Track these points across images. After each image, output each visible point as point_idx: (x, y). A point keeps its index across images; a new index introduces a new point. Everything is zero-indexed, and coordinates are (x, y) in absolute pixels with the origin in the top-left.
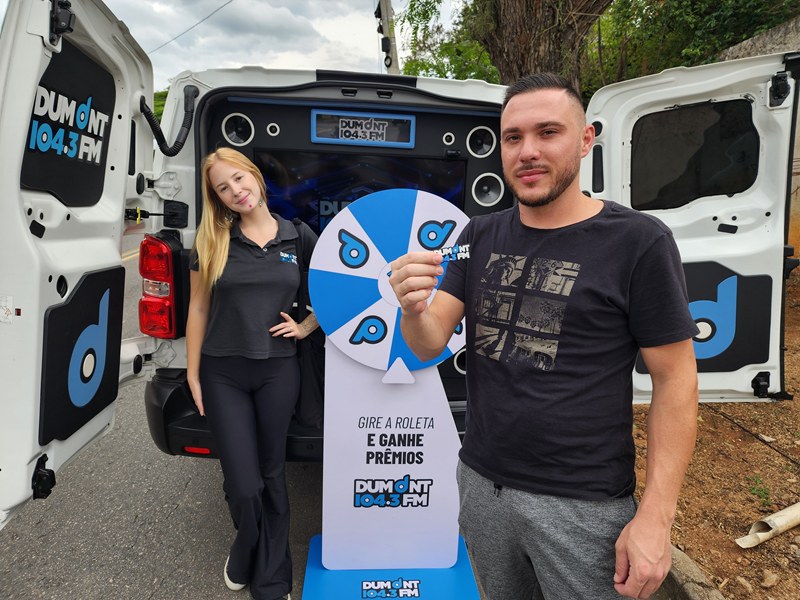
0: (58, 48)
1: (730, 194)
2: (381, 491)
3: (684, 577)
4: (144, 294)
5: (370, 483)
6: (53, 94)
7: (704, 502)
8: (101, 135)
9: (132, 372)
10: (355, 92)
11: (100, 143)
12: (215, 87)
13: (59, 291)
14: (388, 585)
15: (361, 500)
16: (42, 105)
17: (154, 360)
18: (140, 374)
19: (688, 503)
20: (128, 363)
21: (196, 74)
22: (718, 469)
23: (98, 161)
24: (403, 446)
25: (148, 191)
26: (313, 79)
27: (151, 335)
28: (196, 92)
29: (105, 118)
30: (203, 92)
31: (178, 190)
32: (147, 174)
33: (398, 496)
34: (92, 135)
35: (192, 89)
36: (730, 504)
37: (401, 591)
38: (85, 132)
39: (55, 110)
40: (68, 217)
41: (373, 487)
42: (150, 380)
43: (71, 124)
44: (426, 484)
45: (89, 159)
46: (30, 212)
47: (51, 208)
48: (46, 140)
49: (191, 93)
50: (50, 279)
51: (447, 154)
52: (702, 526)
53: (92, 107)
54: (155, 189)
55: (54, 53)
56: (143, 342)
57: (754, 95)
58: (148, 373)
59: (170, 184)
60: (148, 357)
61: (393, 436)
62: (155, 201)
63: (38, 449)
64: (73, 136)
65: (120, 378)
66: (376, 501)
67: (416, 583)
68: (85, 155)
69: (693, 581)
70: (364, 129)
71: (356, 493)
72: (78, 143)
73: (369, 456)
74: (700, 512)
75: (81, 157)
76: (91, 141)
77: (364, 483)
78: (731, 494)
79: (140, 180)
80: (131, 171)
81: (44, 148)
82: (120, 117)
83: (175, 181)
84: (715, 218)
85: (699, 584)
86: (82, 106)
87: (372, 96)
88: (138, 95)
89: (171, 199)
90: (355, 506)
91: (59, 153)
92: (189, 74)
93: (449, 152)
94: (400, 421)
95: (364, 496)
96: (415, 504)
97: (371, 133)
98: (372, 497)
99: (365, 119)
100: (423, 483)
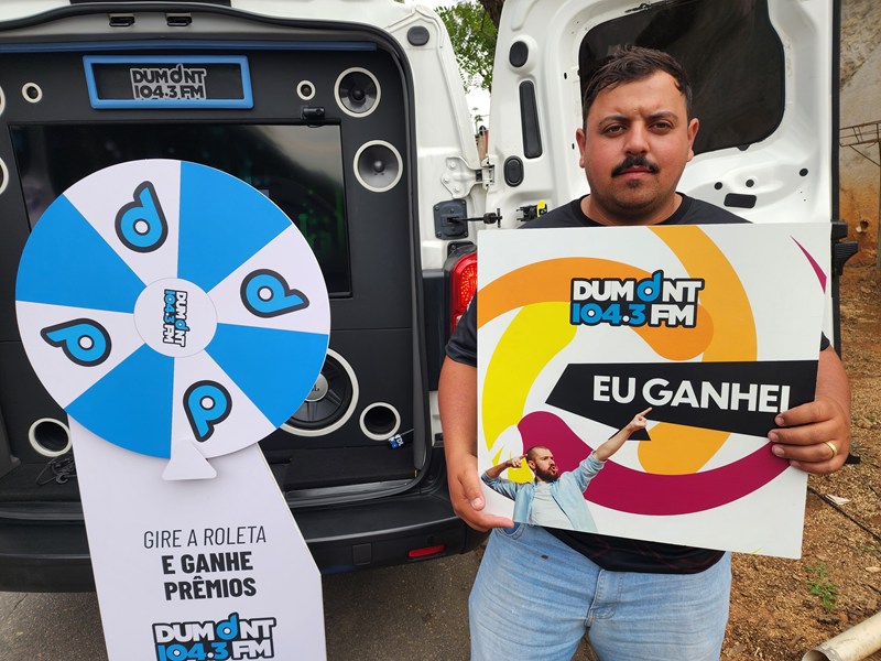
1: (743, 146)
5: (177, 627)
10: (131, 20)
15: (166, 652)
24: (220, 570)
33: (225, 644)
41: (183, 633)
44: (266, 624)
51: (304, 113)
66: (191, 654)
71: (157, 644)
73: (169, 589)
77: (167, 628)
84: (718, 186)
87: (158, 26)
93: (306, 110)
94: (209, 533)
95: (171, 648)
96: (253, 654)
97: (182, 87)
98: (183, 649)
99: (170, 66)
100: (261, 623)
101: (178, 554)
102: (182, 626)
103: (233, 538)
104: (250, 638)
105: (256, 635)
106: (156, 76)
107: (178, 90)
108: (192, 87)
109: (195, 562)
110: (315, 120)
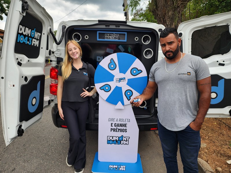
0: (25, 14)
1: (223, 54)
2: (115, 140)
3: (206, 169)
4: (51, 83)
5: (112, 137)
6: (24, 27)
7: (214, 148)
8: (39, 39)
9: (47, 104)
10: (109, 26)
11: (38, 41)
12: (70, 25)
13: (25, 80)
14: (117, 166)
15: (109, 142)
16: (21, 30)
17: (54, 101)
18: (50, 105)
19: (209, 148)
20: (47, 102)
21: (65, 22)
22: (220, 138)
23: (38, 46)
24: (121, 127)
25: (52, 55)
26: (97, 22)
27: (53, 95)
28: (65, 27)
29: (40, 34)
30: (67, 27)
31: (60, 54)
32: (52, 50)
33: (120, 141)
34: (36, 39)
35: (64, 26)
36: (223, 149)
37: (120, 168)
38: (34, 38)
39: (25, 32)
40: (29, 61)
41: (113, 138)
42: (53, 107)
43: (29, 35)
44: (128, 138)
45: (35, 45)
46: (17, 59)
47: (24, 58)
48: (22, 39)
49: (64, 27)
50: (22, 77)
51: (136, 43)
52: (213, 155)
53: (36, 31)
54: (54, 54)
55: (23, 16)
56: (51, 96)
57: (230, 24)
58: (52, 105)
59: (58, 53)
60: (52, 100)
61: (118, 124)
62: (54, 57)
63: (19, 123)
64: (30, 39)
65: (44, 106)
66: (113, 143)
67: (124, 166)
68: (34, 44)
69: (209, 171)
70: (112, 37)
71: (108, 140)
72: (32, 41)
73: (111, 129)
74: (213, 151)
75: (33, 45)
76: (36, 40)
77: (110, 137)
78: (223, 146)
79: (50, 51)
80: (47, 49)
81: (22, 42)
82: (44, 34)
83: (60, 52)
84: (218, 61)
85: (210, 172)
86: (33, 31)
87: (114, 27)
88: (49, 28)
89: (58, 57)
90: (107, 144)
91: (26, 43)
92: (63, 22)
94: (120, 120)
95: (110, 141)
96: (125, 144)
97: (114, 37)
98: (112, 141)
99: (112, 34)
100: (127, 138)
101: (114, 123)
102: (113, 137)
103: (124, 121)
104: (125, 140)
105: (126, 140)
106: (110, 35)
107: (113, 38)
108: (116, 38)
109: (117, 125)
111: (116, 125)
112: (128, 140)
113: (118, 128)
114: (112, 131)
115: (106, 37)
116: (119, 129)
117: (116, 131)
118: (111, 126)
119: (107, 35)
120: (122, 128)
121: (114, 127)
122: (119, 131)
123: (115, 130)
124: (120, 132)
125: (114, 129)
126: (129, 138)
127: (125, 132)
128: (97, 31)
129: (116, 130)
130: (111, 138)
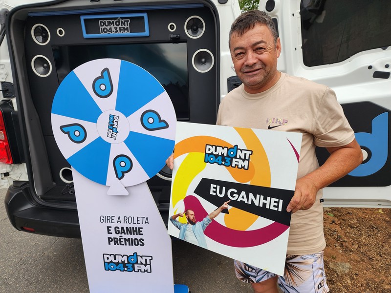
5: (113, 256)
10: (98, 0)
15: (109, 266)
24: (130, 234)
30: (10, 10)
33: (131, 265)
51: (171, 38)
59: (2, 71)
93: (172, 36)
94: (126, 219)
95: (110, 264)
96: (143, 270)
97: (120, 28)
99: (115, 19)
100: (146, 258)
102: (115, 256)
104: (142, 263)
105: (144, 263)
106: (109, 23)
107: (118, 29)
108: (124, 28)
110: (176, 40)
111: (119, 231)
112: (148, 263)
113: (124, 236)
114: (112, 243)
115: (103, 27)
116: (125, 239)
117: (121, 244)
118: (109, 233)
119: (105, 24)
120: (133, 237)
121: (114, 235)
122: (127, 243)
123: (119, 242)
124: (129, 245)
125: (115, 238)
126: (151, 258)
127: (141, 245)
128: (79, 16)
129: (121, 242)
130: (112, 258)
